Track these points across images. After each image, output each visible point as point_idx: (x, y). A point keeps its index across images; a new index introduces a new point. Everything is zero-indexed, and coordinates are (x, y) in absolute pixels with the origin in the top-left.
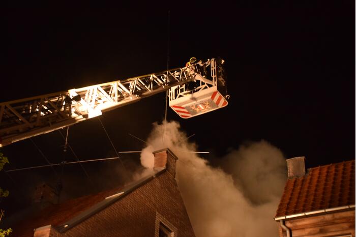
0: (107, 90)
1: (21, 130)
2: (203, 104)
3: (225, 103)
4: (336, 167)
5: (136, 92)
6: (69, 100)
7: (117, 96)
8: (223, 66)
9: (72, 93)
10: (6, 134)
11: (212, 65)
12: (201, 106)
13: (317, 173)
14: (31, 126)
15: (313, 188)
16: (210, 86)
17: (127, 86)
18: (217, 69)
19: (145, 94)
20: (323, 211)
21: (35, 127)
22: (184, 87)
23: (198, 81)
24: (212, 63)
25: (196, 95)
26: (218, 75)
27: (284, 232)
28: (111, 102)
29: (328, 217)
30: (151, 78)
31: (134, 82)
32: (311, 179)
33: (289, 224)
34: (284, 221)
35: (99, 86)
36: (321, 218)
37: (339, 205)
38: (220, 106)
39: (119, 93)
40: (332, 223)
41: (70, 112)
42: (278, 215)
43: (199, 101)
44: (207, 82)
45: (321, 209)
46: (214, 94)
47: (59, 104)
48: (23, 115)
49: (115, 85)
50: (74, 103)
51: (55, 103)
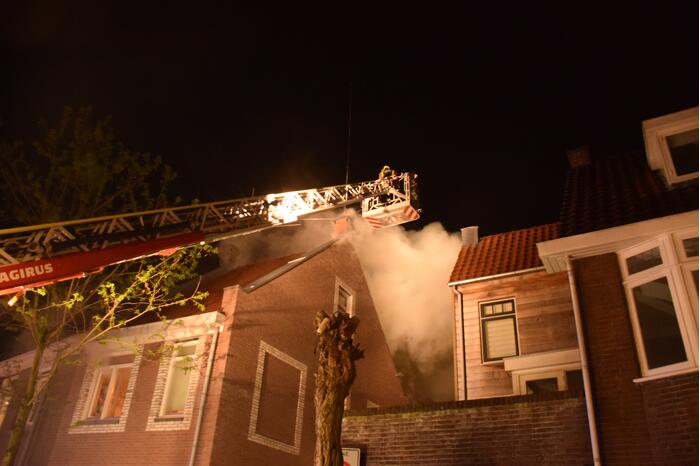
0: (304, 197)
1: (222, 230)
2: (395, 216)
3: (416, 217)
4: (506, 236)
5: (331, 201)
6: (266, 205)
7: (313, 204)
8: (416, 180)
9: (270, 198)
10: (208, 233)
11: (406, 179)
12: (393, 218)
13: (488, 241)
14: (231, 226)
15: (485, 256)
16: (403, 200)
17: (323, 195)
18: (411, 184)
19: (340, 203)
20: (491, 277)
21: (234, 228)
22: (377, 199)
23: (392, 195)
24: (405, 177)
25: (389, 208)
26: (411, 189)
27: (456, 296)
28: (306, 208)
29: (496, 282)
30: (346, 189)
31: (330, 192)
32: (483, 248)
33: (460, 289)
34: (456, 287)
35: (296, 193)
36: (490, 282)
37: (507, 271)
38: (412, 219)
39: (315, 201)
40: (499, 287)
41: (266, 216)
42: (451, 280)
43: (392, 213)
44: (400, 195)
45: (490, 274)
46: (407, 208)
47: (257, 208)
48: (225, 216)
49: (312, 193)
50: (271, 207)
51: (254, 207)
